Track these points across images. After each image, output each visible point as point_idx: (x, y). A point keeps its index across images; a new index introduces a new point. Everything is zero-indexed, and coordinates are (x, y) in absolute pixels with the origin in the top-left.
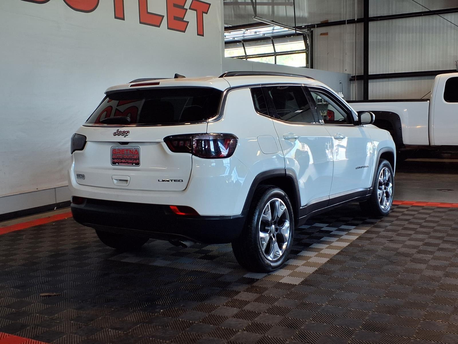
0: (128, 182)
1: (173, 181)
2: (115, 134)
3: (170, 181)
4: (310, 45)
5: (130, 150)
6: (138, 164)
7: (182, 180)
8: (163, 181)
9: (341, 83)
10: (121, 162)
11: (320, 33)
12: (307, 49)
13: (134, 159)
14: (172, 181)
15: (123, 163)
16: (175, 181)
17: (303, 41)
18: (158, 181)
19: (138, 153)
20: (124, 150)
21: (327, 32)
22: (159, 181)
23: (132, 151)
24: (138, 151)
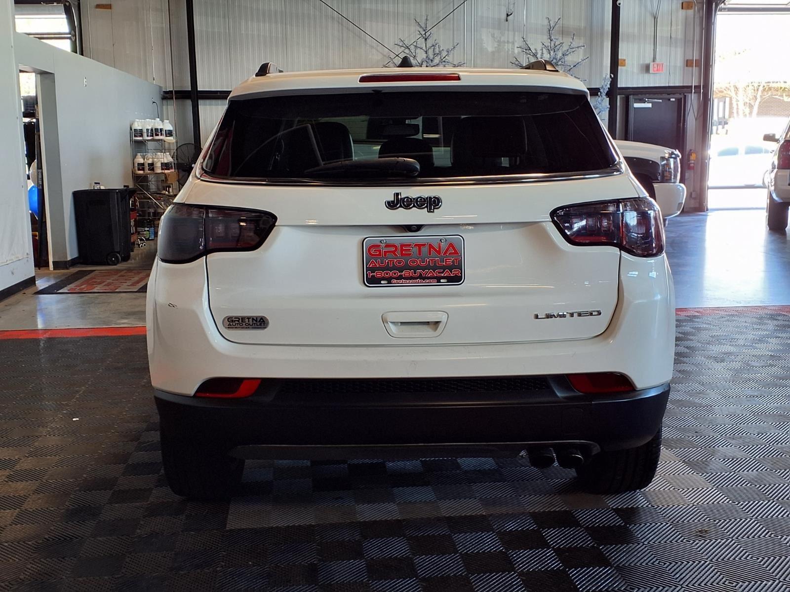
0: (441, 326)
1: (575, 315)
2: (391, 205)
3: (568, 316)
4: (77, 25)
5: (431, 246)
6: (456, 279)
7: (598, 311)
8: (549, 316)
9: (154, 102)
10: (400, 278)
11: (95, 4)
12: (73, 32)
13: (444, 268)
14: (572, 315)
15: (405, 278)
16: (580, 315)
17: (64, 16)
18: (533, 317)
19: (456, 252)
20: (409, 245)
21: (109, 3)
22: (537, 317)
23: (436, 247)
24: (456, 246)
